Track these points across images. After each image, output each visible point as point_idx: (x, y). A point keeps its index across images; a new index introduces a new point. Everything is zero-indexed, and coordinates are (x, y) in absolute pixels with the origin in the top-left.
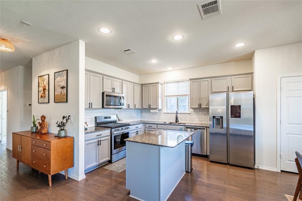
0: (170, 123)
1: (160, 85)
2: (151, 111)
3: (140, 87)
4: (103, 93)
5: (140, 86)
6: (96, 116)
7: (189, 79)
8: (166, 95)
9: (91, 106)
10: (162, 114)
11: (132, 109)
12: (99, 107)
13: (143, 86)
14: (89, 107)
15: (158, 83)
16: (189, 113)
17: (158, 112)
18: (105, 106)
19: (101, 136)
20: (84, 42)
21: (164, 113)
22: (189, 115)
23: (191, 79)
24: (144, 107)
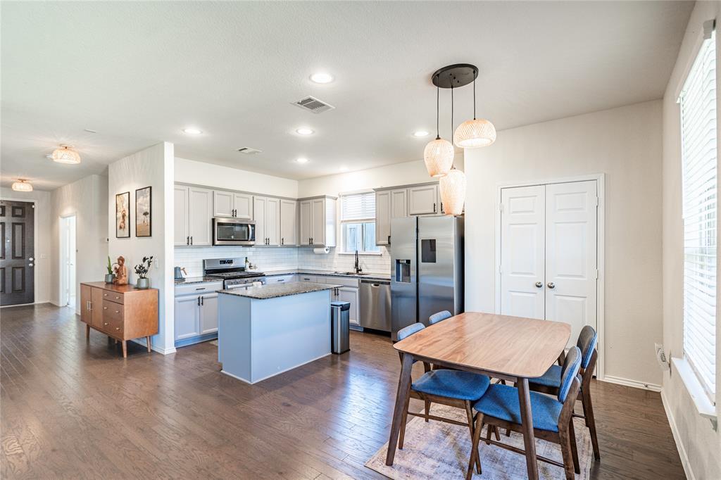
0: (348, 274)
1: (328, 202)
2: (316, 250)
3: (295, 205)
4: (213, 220)
5: (295, 202)
6: (204, 259)
7: (374, 189)
8: (342, 219)
9: (190, 242)
10: (336, 256)
11: (276, 247)
12: (206, 243)
13: (301, 202)
14: (188, 244)
15: (324, 197)
16: (379, 254)
17: (327, 252)
18: (217, 242)
19: (204, 291)
20: (173, 145)
21: (340, 254)
22: (378, 258)
23: (377, 190)
24: (302, 243)
